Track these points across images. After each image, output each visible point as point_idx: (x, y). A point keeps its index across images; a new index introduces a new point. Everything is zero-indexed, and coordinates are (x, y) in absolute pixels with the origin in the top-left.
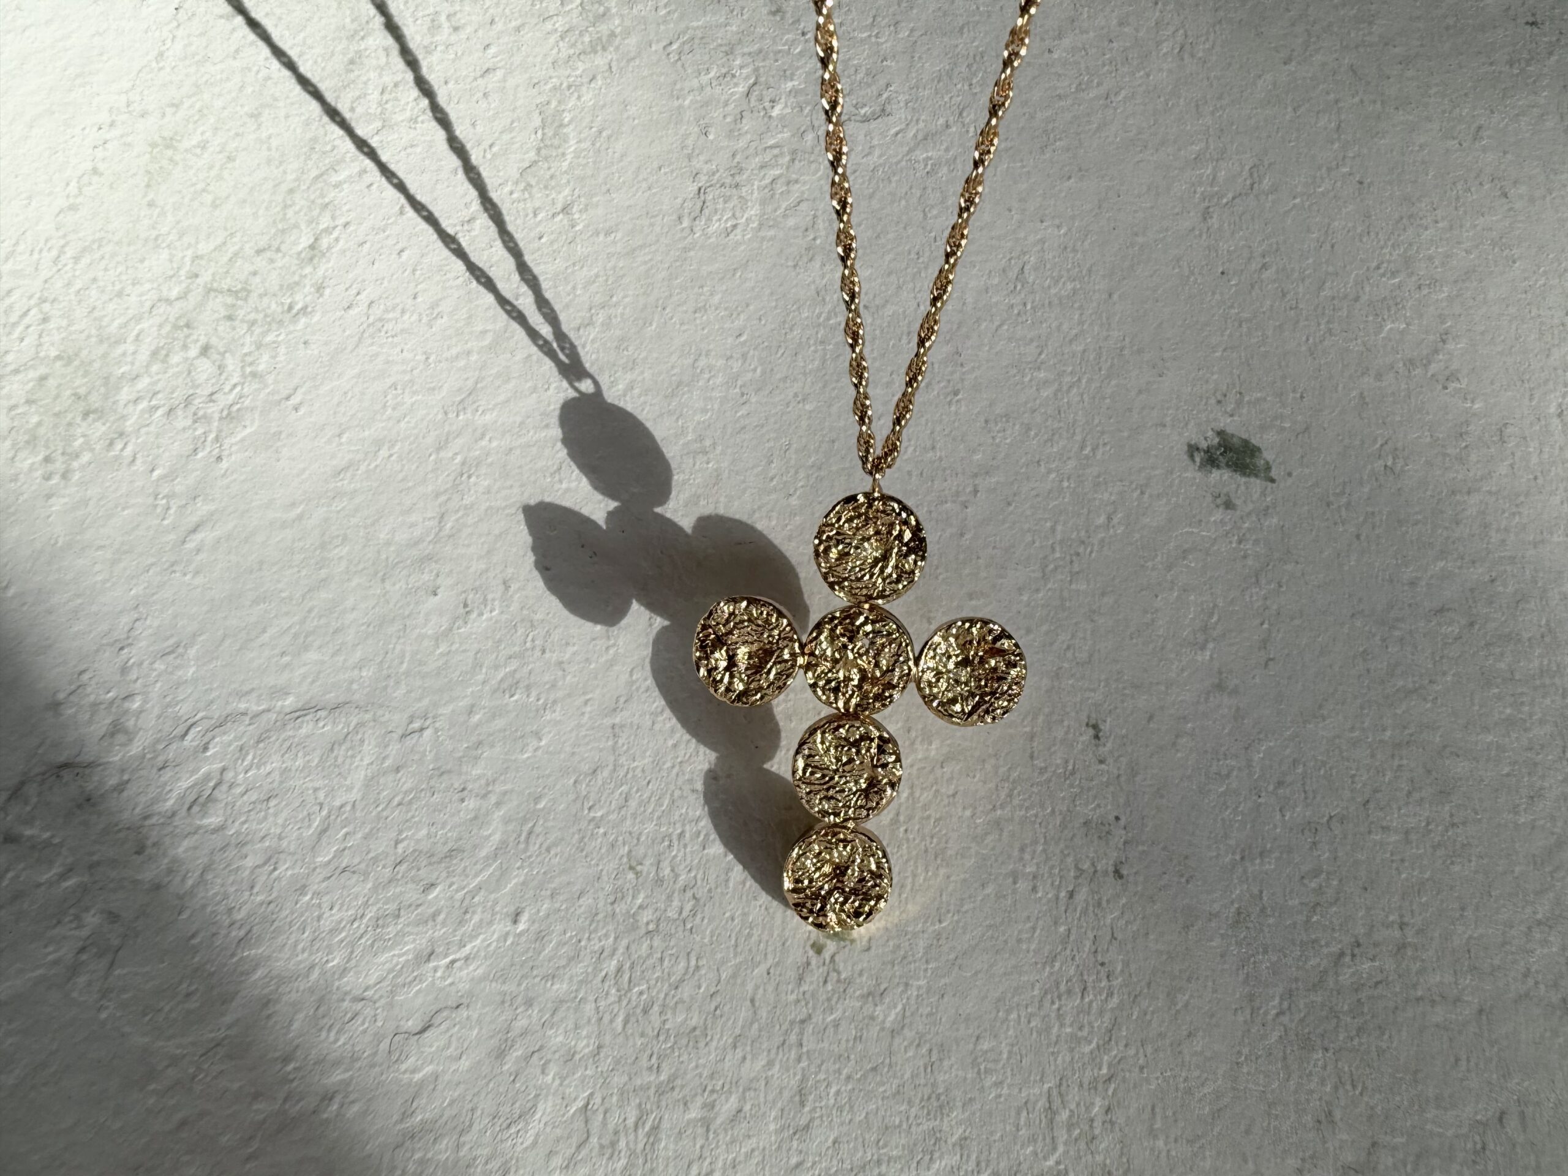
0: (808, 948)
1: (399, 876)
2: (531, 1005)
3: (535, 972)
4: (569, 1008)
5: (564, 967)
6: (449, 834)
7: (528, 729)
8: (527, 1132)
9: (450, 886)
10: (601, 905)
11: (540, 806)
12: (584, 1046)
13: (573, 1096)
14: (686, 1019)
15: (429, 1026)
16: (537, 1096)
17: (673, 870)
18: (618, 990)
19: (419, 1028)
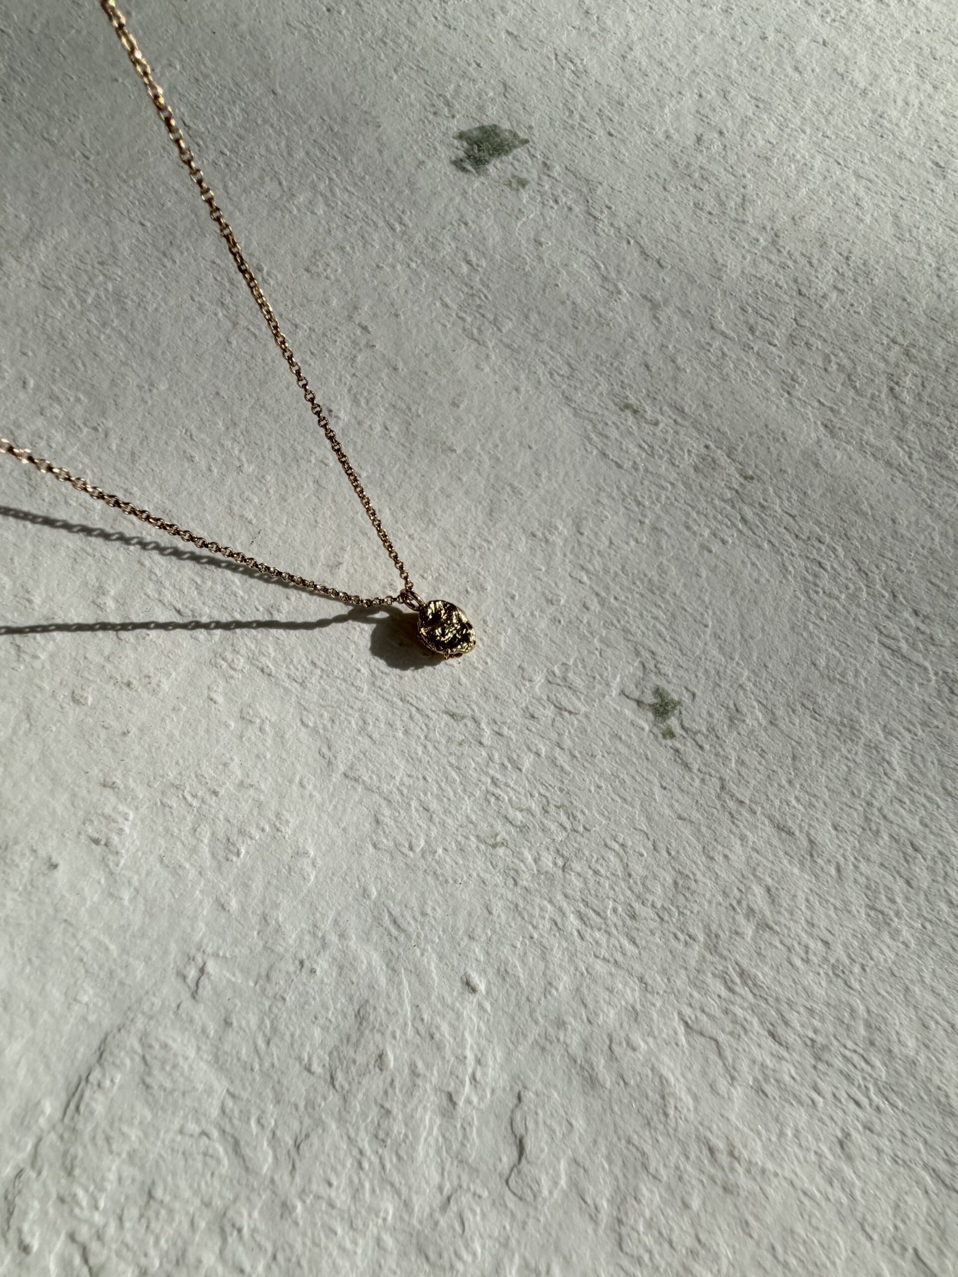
0: (663, 742)
1: (346, 1086)
2: (564, 1023)
3: (535, 1000)
4: (589, 987)
5: (547, 967)
6: (339, 1005)
7: (286, 858)
8: (681, 1100)
9: (394, 1037)
10: (510, 896)
11: (374, 894)
12: (631, 994)
13: (671, 1032)
14: (663, 885)
15: (521, 1142)
16: (653, 1069)
17: (521, 810)
18: (600, 929)
19: (515, 1154)
